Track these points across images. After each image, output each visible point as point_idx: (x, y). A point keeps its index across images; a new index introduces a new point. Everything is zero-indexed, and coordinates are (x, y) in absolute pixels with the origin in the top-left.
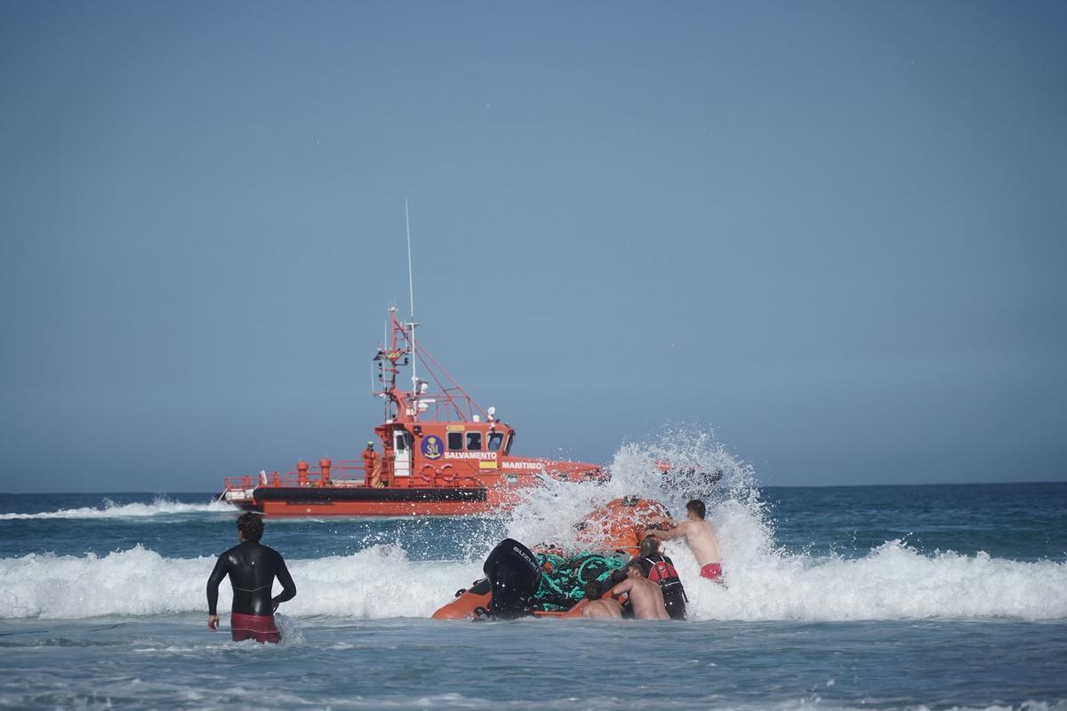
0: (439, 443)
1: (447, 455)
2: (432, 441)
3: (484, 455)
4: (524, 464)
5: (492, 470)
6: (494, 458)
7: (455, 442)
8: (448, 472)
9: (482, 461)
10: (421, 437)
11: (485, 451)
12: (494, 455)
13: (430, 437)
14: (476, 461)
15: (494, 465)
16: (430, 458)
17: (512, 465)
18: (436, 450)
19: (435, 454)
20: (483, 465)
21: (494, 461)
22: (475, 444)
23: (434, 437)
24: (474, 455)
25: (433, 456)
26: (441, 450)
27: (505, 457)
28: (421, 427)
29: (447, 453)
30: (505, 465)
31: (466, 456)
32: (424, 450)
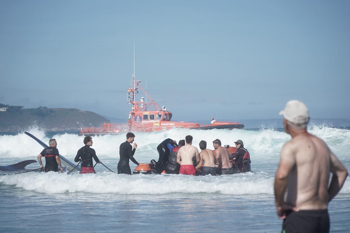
0: (140, 118)
2: (138, 117)
3: (155, 121)
4: (169, 124)
5: (158, 126)
6: (159, 122)
7: (146, 117)
8: (143, 127)
10: (134, 116)
11: (155, 120)
12: (158, 121)
13: (137, 116)
14: (153, 123)
17: (165, 124)
18: (139, 120)
20: (155, 125)
21: (158, 123)
22: (152, 117)
23: (139, 116)
24: (152, 121)
25: (138, 122)
26: (141, 120)
27: (162, 122)
28: (134, 113)
29: (143, 121)
30: (162, 124)
31: (149, 121)
32: (135, 120)
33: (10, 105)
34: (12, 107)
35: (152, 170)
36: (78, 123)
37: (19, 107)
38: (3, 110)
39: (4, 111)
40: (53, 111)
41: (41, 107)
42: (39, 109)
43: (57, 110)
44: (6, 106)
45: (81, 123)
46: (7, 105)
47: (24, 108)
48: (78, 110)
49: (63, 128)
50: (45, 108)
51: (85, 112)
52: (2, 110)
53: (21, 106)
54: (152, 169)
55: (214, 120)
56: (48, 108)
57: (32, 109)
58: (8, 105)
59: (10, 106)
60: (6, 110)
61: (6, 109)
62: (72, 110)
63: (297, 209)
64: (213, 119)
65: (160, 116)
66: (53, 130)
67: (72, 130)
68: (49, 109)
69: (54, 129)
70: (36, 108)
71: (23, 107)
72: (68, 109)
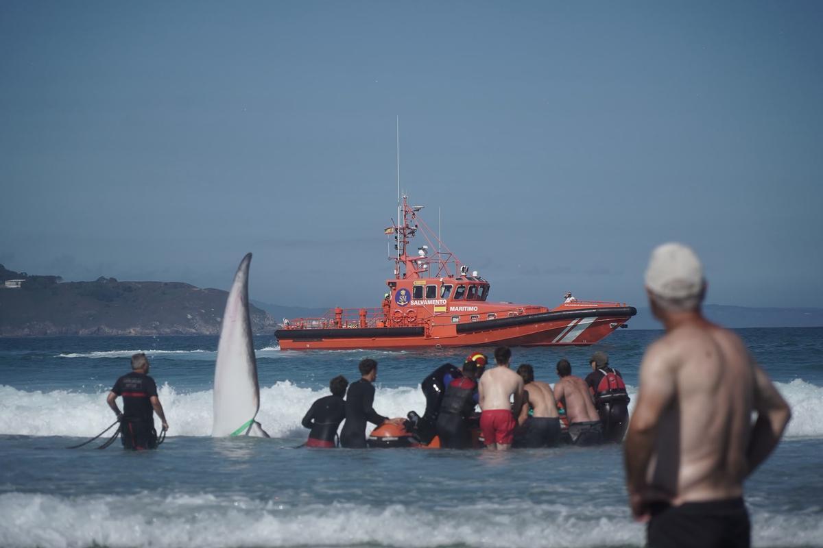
0: (407, 293)
1: (413, 303)
2: (403, 292)
3: (437, 302)
4: (466, 307)
5: (442, 313)
6: (444, 303)
7: (418, 293)
8: (411, 315)
9: (436, 306)
10: (395, 290)
11: (438, 299)
12: (444, 301)
13: (401, 290)
14: (432, 306)
15: (444, 309)
16: (401, 305)
17: (457, 309)
18: (405, 299)
19: (404, 302)
20: (437, 309)
21: (444, 306)
22: (432, 293)
23: (404, 290)
24: (431, 302)
25: (402, 304)
26: (409, 300)
27: (453, 303)
28: (395, 283)
29: (412, 302)
30: (452, 309)
31: (425, 303)
32: (397, 299)
33: (30, 274)
34: (35, 278)
35: (410, 434)
36: (189, 316)
37: (51, 279)
38: (13, 285)
39: (16, 286)
40: (130, 287)
41: (102, 278)
42: (100, 283)
43: (140, 286)
44: (21, 276)
45: (197, 318)
46: (22, 273)
47: (63, 282)
48: (189, 286)
49: (155, 328)
50: (113, 280)
51: (206, 292)
52: (10, 285)
53: (57, 276)
54: (411, 432)
55: (573, 298)
56: (119, 281)
57: (81, 283)
58: (26, 273)
59: (30, 277)
60: (21, 285)
61: (19, 283)
62: (176, 286)
63: (678, 502)
64: (570, 296)
65: (448, 288)
66: (130, 333)
67: (177, 332)
68: (121, 283)
69: (134, 330)
70: (89, 281)
71: (59, 278)
72: (166, 284)
